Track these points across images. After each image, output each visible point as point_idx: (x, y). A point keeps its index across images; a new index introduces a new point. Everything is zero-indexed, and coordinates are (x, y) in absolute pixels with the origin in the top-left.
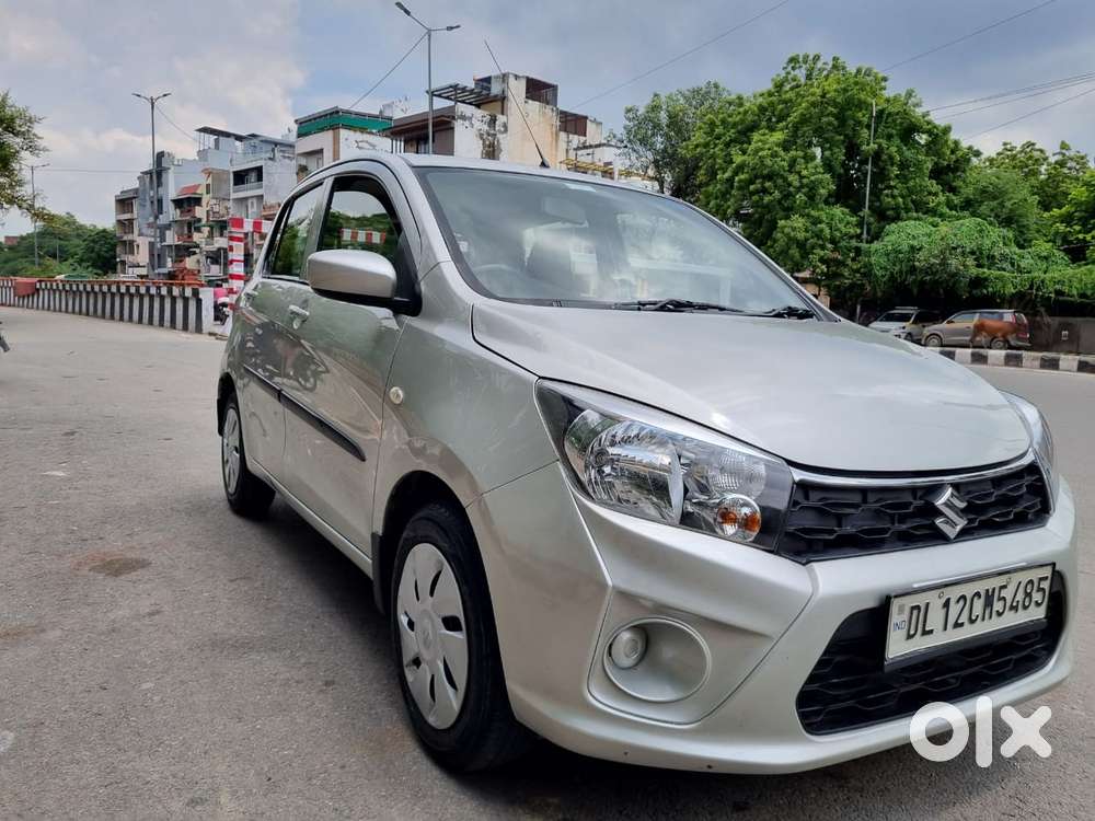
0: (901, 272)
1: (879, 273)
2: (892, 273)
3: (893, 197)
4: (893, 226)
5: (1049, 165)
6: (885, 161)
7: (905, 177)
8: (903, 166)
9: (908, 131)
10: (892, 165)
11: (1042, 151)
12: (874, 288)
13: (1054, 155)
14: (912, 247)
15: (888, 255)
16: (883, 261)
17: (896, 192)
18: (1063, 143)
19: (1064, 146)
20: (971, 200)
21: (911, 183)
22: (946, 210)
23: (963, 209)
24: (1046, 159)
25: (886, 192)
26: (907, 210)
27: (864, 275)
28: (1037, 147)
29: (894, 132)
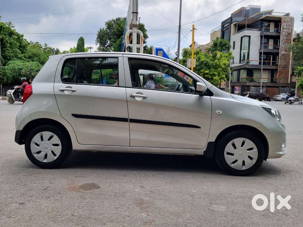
0: (16, 75)
1: (9, 75)
2: (13, 76)
3: (9, 53)
4: (11, 62)
5: (43, 49)
6: (5, 42)
7: (11, 47)
8: (11, 44)
9: (11, 34)
10: (7, 43)
11: (40, 45)
12: (7, 80)
13: (44, 46)
14: (19, 68)
15: (11, 70)
16: (10, 72)
17: (10, 52)
18: (45, 44)
19: (46, 44)
20: (31, 56)
21: (14, 50)
22: (24, 58)
23: (29, 58)
24: (42, 47)
25: (6, 51)
26: (13, 57)
27: (3, 76)
28: (39, 43)
29: (7, 34)
